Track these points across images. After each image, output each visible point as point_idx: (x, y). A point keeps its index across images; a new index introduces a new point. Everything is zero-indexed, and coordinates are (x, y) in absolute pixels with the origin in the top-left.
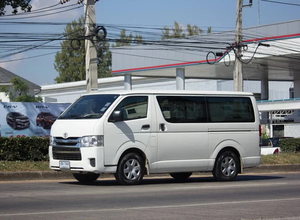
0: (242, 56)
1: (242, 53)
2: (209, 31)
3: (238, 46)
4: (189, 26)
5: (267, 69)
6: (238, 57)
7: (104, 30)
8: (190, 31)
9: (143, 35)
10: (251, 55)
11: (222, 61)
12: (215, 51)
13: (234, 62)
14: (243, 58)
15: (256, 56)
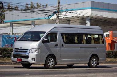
0: (59, 16)
1: (60, 15)
2: (47, 6)
3: (58, 12)
4: (37, 3)
5: (70, 22)
6: (58, 17)
7: (2, 4)
8: (37, 5)
9: (18, 7)
10: (63, 16)
11: (51, 18)
12: (48, 14)
13: (56, 19)
14: (60, 17)
15: (65, 16)
